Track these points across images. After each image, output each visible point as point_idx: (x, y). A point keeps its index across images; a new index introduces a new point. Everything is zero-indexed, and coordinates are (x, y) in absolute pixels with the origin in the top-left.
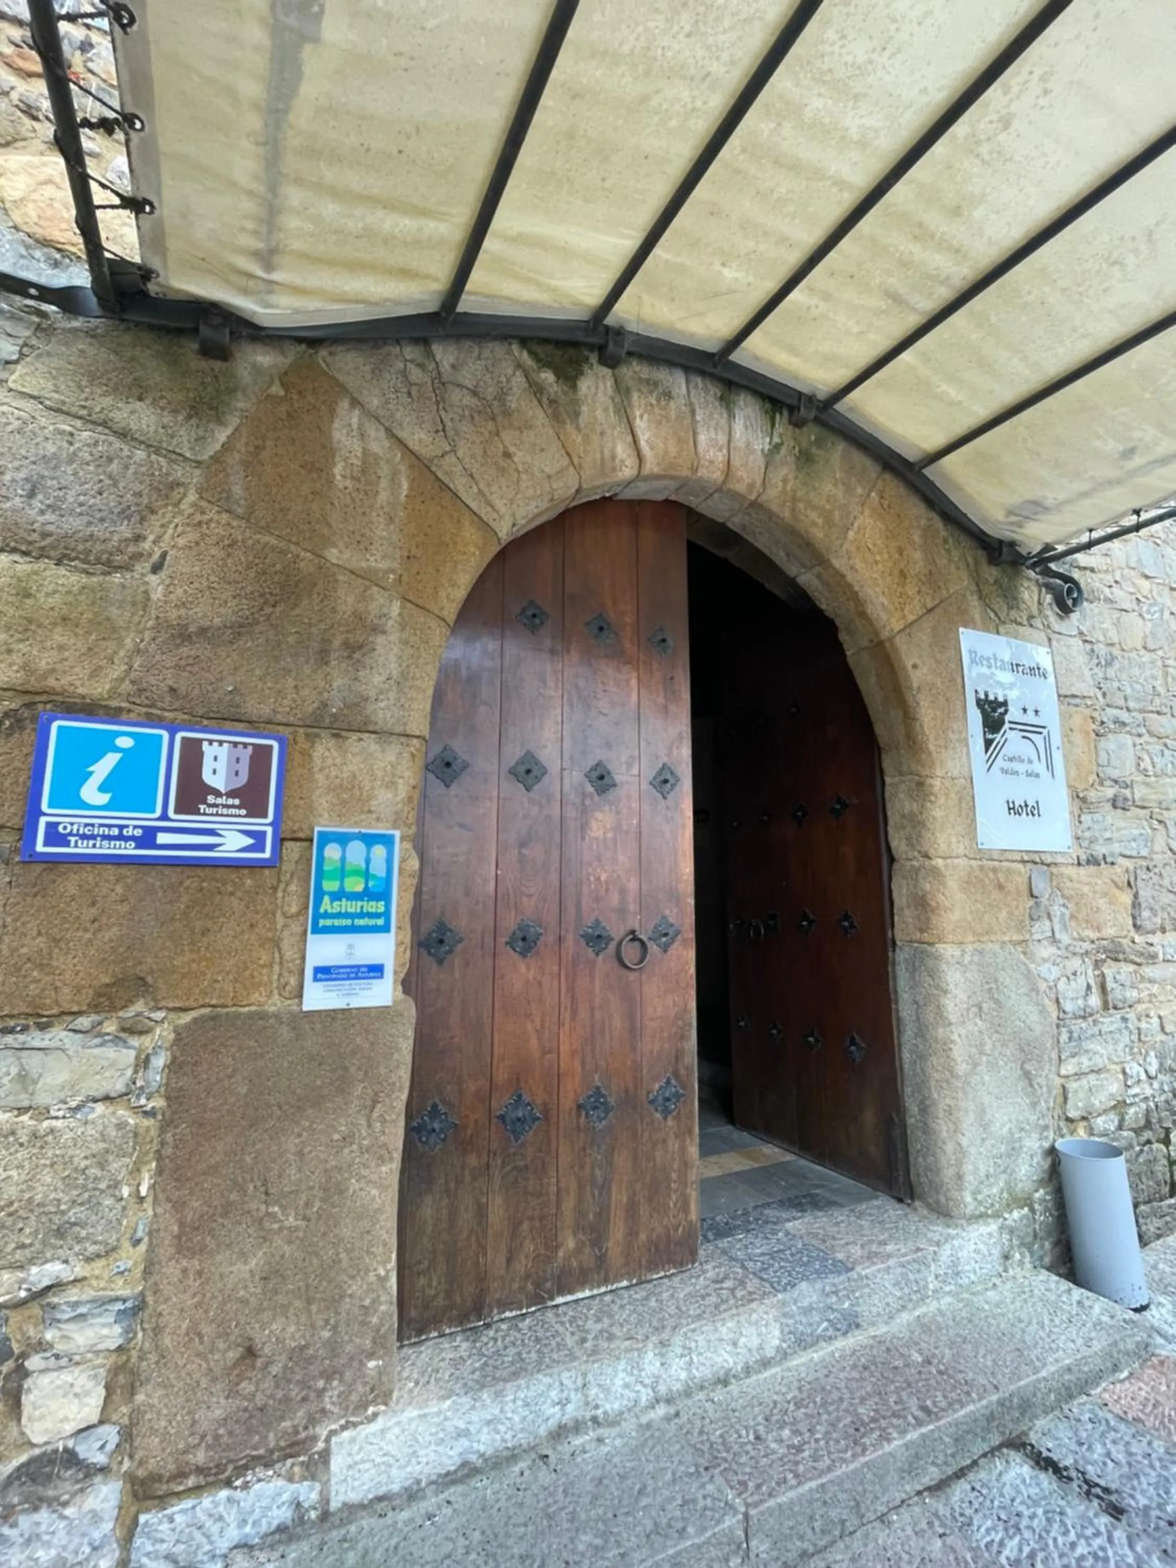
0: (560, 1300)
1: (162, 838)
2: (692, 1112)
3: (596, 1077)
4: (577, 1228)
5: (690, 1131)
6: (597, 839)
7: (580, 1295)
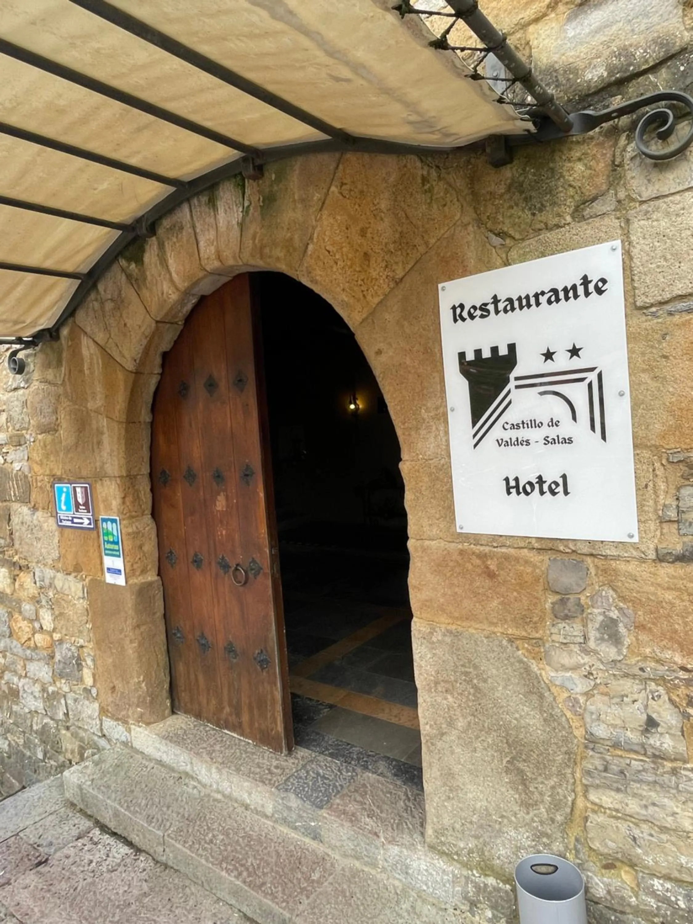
0: (226, 731)
1: (76, 520)
2: (275, 673)
3: (230, 637)
4: (230, 705)
5: (275, 685)
6: (219, 511)
7: (233, 734)
